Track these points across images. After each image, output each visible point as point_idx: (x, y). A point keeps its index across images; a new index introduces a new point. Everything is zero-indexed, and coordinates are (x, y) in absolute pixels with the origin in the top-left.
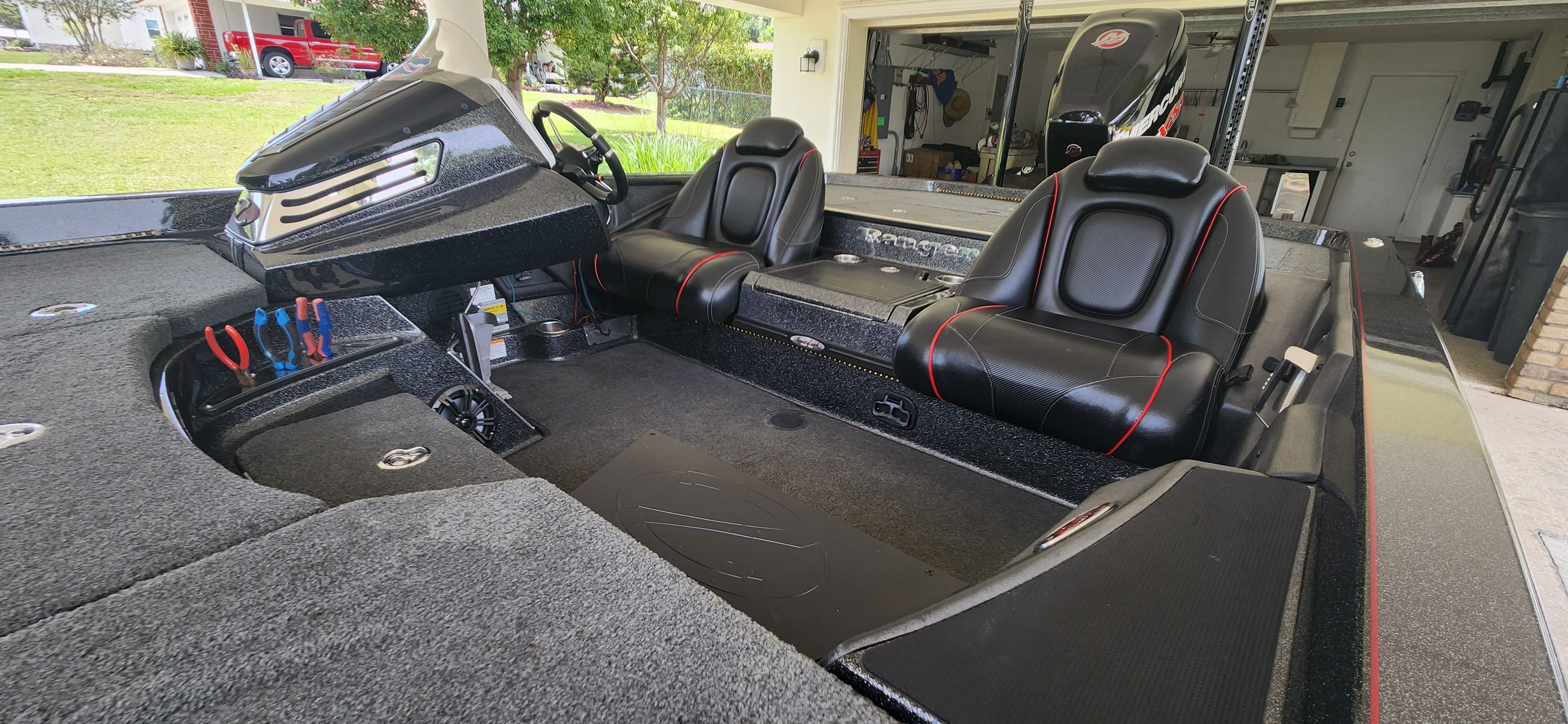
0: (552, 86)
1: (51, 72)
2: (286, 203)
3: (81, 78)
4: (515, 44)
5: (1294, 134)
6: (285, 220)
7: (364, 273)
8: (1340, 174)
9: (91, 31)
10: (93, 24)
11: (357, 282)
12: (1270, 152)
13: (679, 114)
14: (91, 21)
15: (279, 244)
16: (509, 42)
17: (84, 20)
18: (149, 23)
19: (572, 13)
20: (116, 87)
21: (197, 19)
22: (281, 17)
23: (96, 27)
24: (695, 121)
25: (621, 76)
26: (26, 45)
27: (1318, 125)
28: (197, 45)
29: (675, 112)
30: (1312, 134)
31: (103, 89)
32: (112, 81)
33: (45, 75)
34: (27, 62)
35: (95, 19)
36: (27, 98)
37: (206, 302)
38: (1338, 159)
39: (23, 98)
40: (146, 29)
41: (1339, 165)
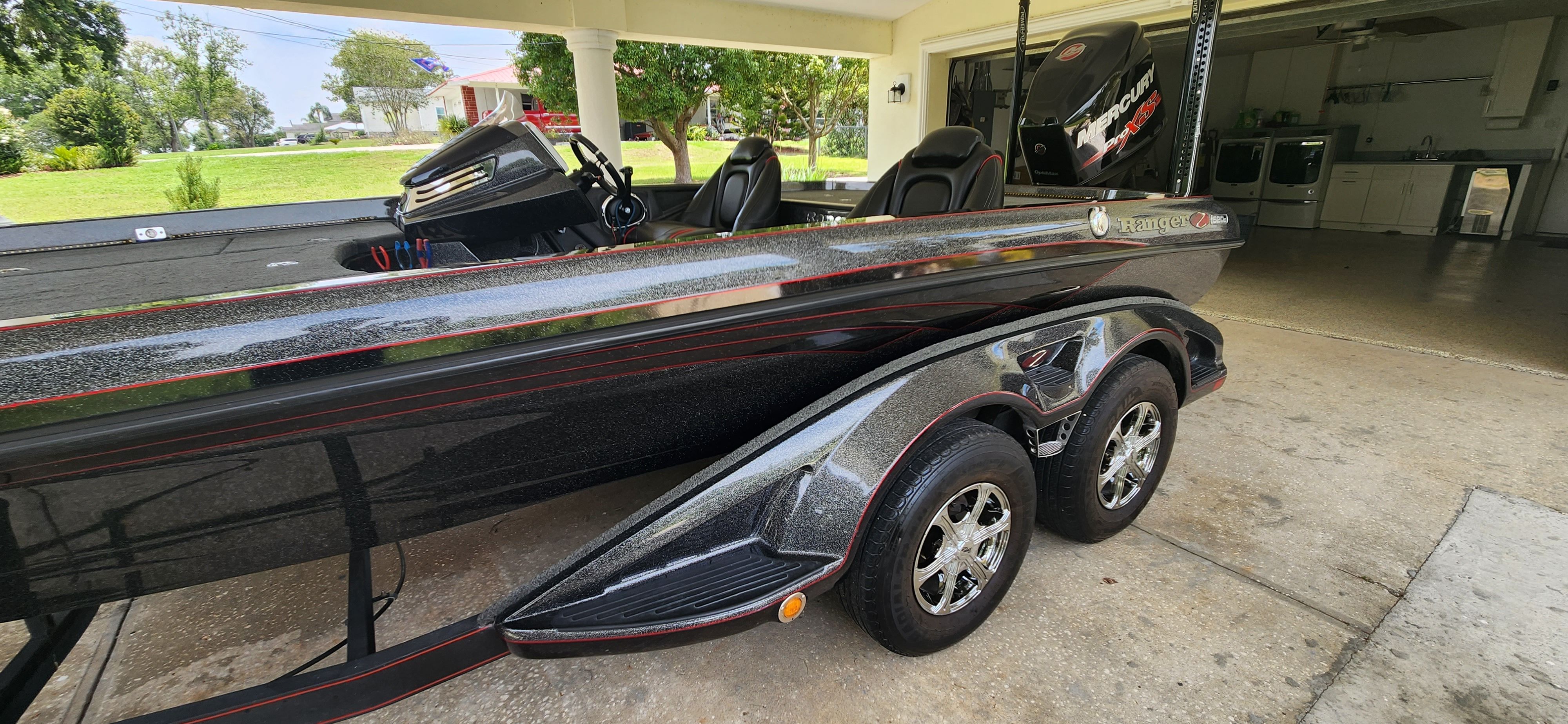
0: (728, 136)
1: (372, 152)
2: (419, 193)
3: (388, 154)
4: (677, 101)
5: (1491, 125)
6: (418, 201)
7: (457, 230)
8: (1557, 166)
9: (400, 120)
10: (401, 114)
11: (452, 235)
12: (1462, 147)
13: (838, 152)
14: (400, 112)
15: (415, 213)
16: (672, 99)
17: (396, 112)
18: (438, 110)
19: (723, 71)
20: (410, 159)
21: (466, 104)
22: (523, 96)
23: (403, 116)
24: (851, 157)
25: (789, 121)
26: (362, 134)
27: (1522, 112)
28: (466, 124)
29: (834, 151)
30: (1516, 123)
31: (401, 161)
32: (407, 155)
33: (368, 154)
34: (359, 146)
35: (403, 111)
36: (356, 171)
37: (375, 238)
38: (1553, 150)
39: (353, 172)
40: (436, 114)
41: (1555, 157)
